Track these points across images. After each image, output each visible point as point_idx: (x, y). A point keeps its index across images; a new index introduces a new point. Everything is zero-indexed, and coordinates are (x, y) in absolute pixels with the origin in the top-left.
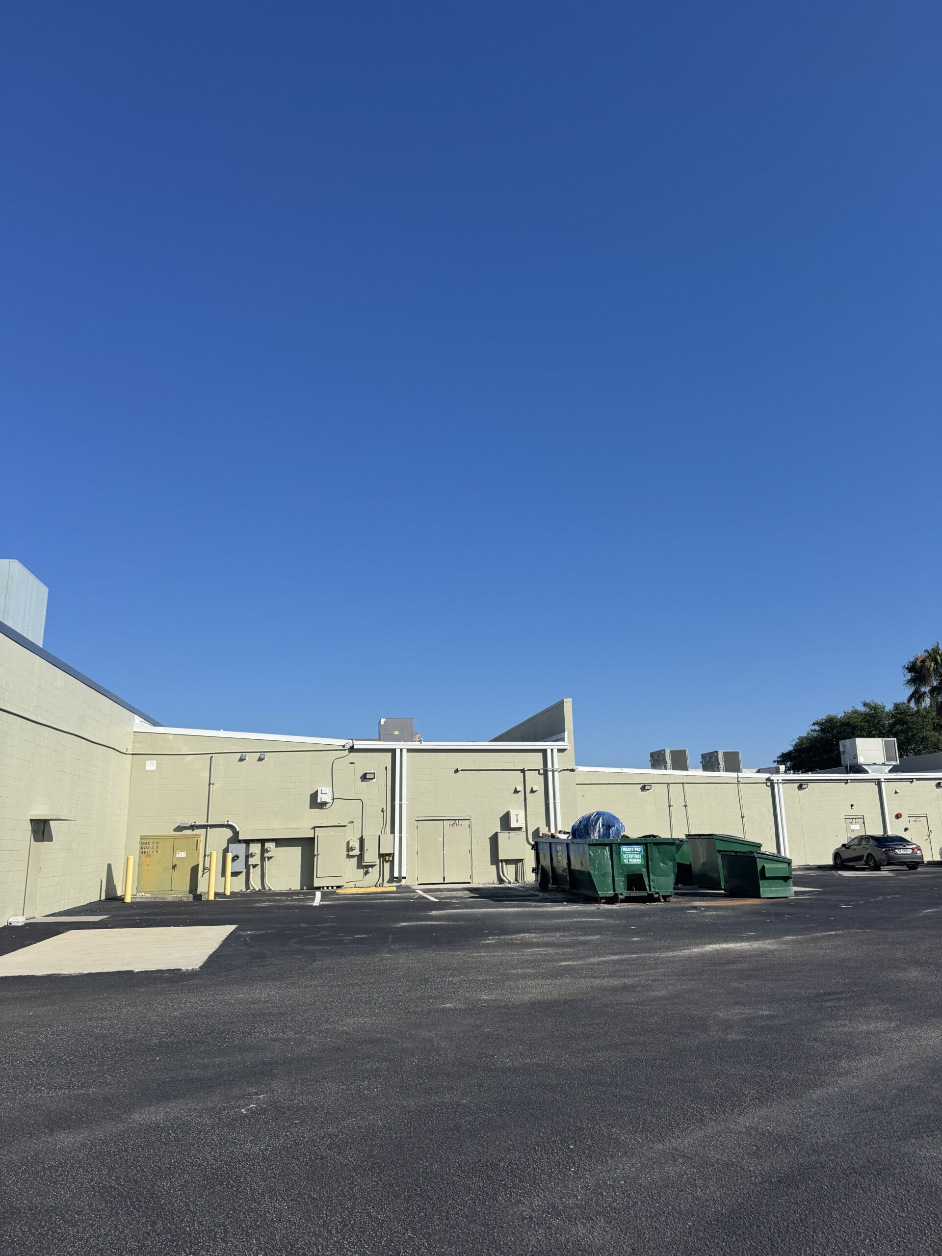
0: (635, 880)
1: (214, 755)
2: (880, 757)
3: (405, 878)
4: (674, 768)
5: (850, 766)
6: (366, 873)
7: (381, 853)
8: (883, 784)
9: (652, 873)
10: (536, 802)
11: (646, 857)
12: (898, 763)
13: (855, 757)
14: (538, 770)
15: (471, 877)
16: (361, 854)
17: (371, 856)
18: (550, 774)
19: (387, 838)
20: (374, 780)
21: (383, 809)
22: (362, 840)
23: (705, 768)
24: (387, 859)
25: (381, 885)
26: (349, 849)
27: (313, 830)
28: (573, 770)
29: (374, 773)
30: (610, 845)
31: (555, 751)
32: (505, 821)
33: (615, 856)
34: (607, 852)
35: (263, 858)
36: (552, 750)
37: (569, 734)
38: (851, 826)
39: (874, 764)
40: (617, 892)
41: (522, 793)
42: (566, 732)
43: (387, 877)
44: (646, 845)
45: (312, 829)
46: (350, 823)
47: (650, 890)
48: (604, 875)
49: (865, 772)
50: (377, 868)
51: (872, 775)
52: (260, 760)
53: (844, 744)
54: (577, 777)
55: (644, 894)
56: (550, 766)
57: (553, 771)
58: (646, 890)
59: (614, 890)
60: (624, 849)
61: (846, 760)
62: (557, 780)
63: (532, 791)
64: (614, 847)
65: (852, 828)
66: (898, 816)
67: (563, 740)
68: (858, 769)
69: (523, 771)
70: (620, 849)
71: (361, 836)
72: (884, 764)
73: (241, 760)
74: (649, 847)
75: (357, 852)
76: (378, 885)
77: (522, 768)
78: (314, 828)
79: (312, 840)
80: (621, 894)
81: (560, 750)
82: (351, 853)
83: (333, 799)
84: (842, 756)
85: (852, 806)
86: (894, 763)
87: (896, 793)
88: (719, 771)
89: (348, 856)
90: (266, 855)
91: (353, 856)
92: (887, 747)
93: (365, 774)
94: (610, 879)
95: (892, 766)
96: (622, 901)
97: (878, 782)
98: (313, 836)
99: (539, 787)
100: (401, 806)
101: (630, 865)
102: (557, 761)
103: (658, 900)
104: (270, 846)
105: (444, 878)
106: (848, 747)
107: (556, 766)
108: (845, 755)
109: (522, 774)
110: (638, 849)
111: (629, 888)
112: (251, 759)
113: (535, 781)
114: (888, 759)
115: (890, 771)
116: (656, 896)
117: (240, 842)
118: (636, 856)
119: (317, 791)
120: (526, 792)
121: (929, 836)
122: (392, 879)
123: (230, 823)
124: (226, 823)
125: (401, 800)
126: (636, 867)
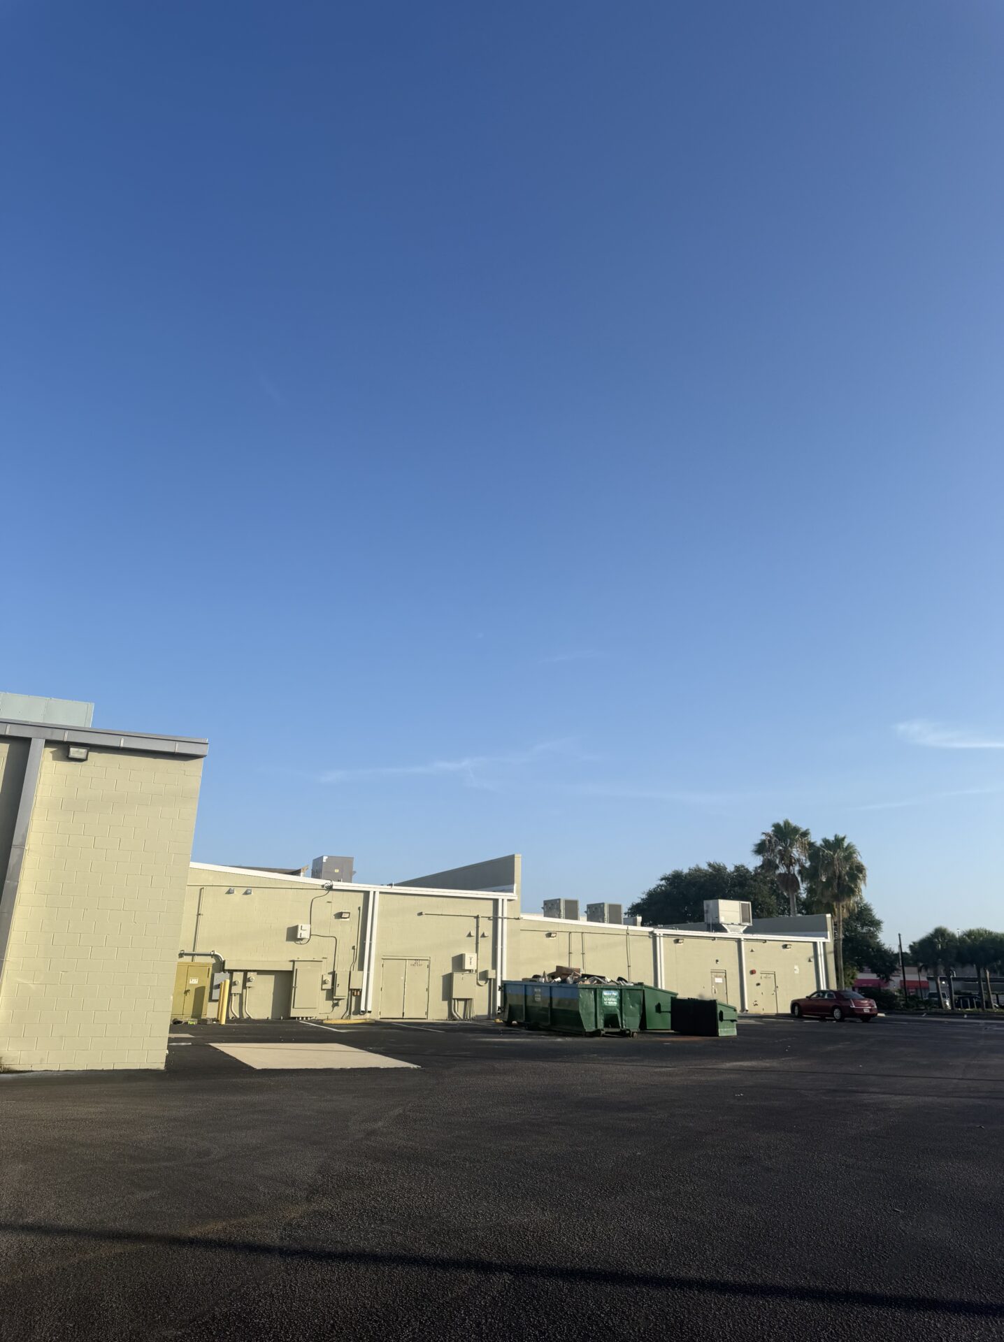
0: (611, 1020)
1: (205, 887)
2: (737, 918)
3: (370, 1012)
4: (567, 917)
5: (712, 924)
6: (337, 1005)
7: (351, 988)
8: (743, 943)
9: (625, 1014)
10: (486, 945)
11: (621, 1001)
12: (751, 925)
13: (718, 917)
14: (489, 918)
15: (427, 1013)
16: (333, 988)
17: (342, 991)
18: (500, 920)
19: (356, 973)
20: (348, 919)
21: (353, 948)
22: (334, 974)
23: (590, 919)
24: (355, 994)
25: (349, 1018)
26: (324, 982)
27: (292, 963)
28: (518, 919)
29: (349, 913)
30: (595, 990)
31: (505, 901)
32: (459, 962)
33: (598, 999)
34: (592, 996)
35: (244, 987)
36: (503, 900)
37: (517, 887)
38: (716, 979)
39: (733, 924)
40: (599, 1028)
41: (475, 938)
42: (515, 885)
43: (353, 1009)
44: (621, 990)
45: (291, 961)
46: (324, 958)
47: (622, 1027)
48: (589, 1014)
49: (724, 930)
50: (346, 1000)
51: (729, 934)
52: (246, 893)
53: (708, 904)
54: (521, 925)
55: (618, 1030)
56: (500, 915)
57: (502, 918)
58: (619, 1027)
59: (596, 1026)
60: (605, 993)
61: (709, 919)
62: (505, 927)
63: (483, 936)
64: (598, 992)
65: (716, 981)
66: (753, 972)
67: (511, 891)
68: (719, 928)
69: (477, 917)
70: (602, 993)
71: (332, 970)
72: (740, 924)
73: (229, 892)
74: (623, 994)
75: (329, 986)
76: (344, 1017)
77: (476, 915)
78: (294, 961)
79: (291, 973)
80: (602, 1030)
81: (509, 900)
82: (324, 987)
83: (311, 935)
84: (705, 915)
85: (717, 961)
86: (748, 924)
87: (752, 951)
88: (603, 922)
89: (322, 989)
90: (248, 984)
91: (324, 990)
92: (743, 907)
93: (341, 913)
94: (593, 1018)
95: (746, 927)
96: (603, 1036)
97: (739, 941)
98: (291, 969)
99: (489, 933)
100: (370, 944)
101: (610, 1006)
102: (505, 910)
103: (629, 1035)
104: (249, 975)
105: (403, 1013)
106: (711, 906)
107: (505, 915)
108: (709, 914)
109: (475, 920)
110: (615, 993)
111: (606, 1025)
112: (238, 893)
113: (486, 927)
114: (744, 920)
115: (745, 932)
116: (628, 1032)
117: (224, 971)
118: (613, 1000)
119: (296, 928)
120: (479, 937)
121: (775, 991)
122: (358, 1012)
123: (216, 953)
124: (212, 953)
125: (371, 940)
126: (613, 1009)
